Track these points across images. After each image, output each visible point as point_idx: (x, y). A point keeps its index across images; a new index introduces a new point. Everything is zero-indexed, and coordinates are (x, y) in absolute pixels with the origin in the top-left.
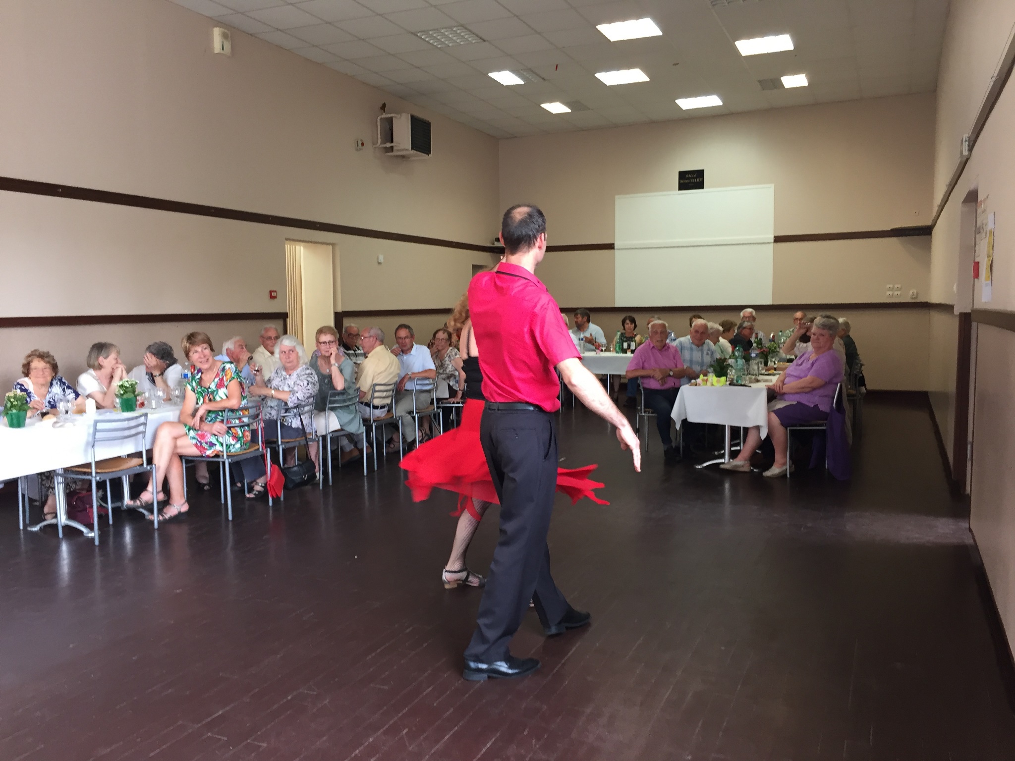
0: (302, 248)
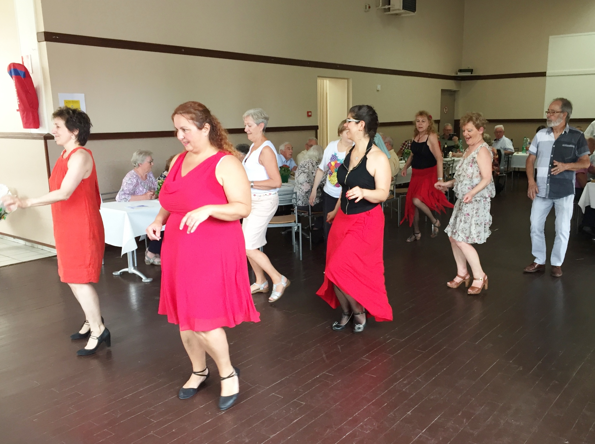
0: (328, 81)
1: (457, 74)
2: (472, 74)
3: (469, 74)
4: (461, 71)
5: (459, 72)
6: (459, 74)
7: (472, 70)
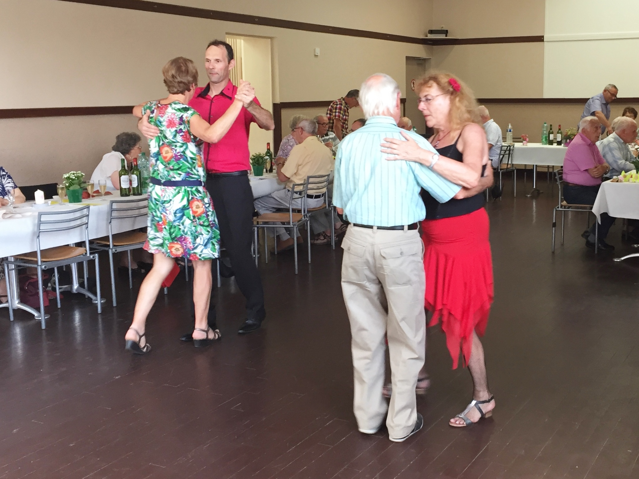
0: (242, 40)
1: (427, 36)
2: (446, 36)
3: (442, 37)
4: (431, 32)
5: (429, 33)
6: (430, 36)
7: (447, 31)
